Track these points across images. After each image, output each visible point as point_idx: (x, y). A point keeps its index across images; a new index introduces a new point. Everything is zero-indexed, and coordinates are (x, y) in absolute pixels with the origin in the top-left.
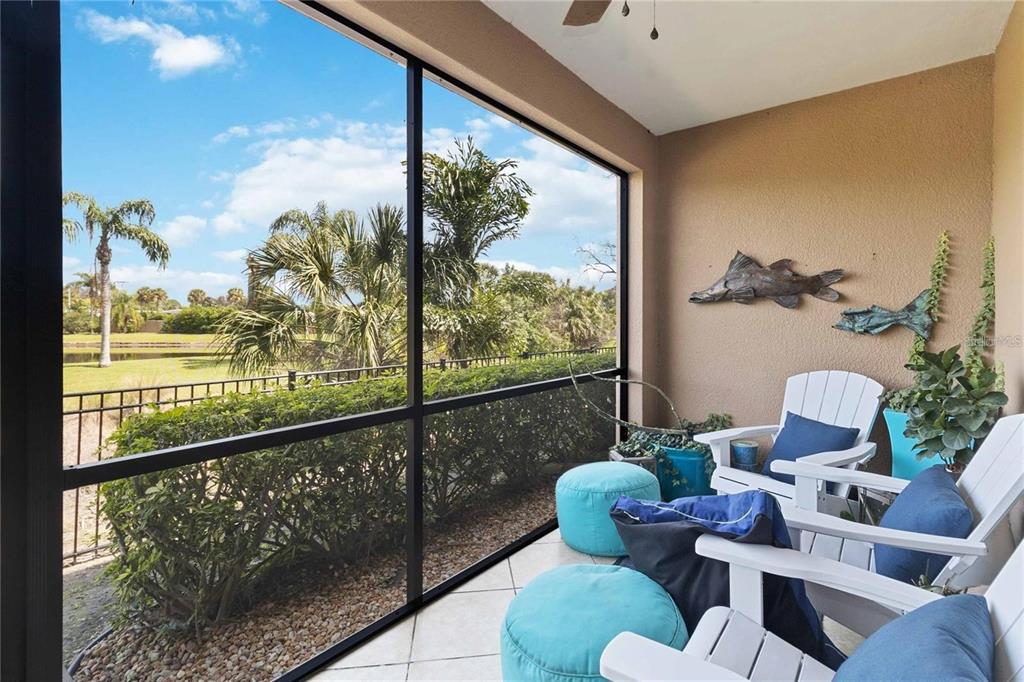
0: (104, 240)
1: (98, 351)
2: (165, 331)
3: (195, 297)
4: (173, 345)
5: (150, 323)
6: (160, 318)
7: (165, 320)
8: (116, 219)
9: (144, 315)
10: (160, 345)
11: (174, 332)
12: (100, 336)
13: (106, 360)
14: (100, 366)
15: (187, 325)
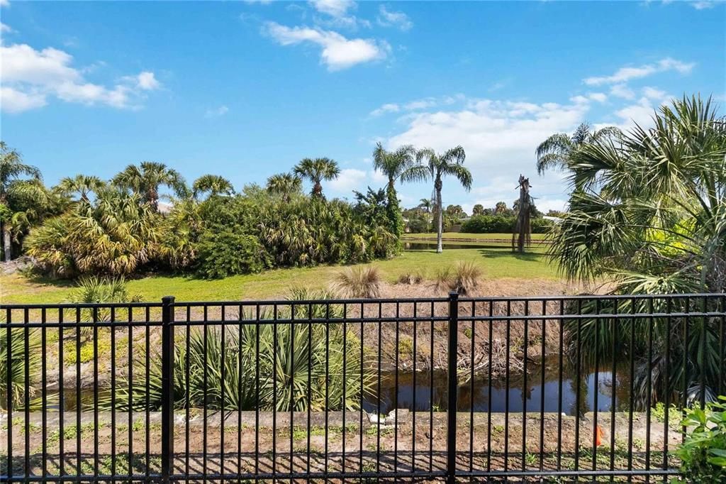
0: (438, 176)
1: (436, 243)
2: (462, 231)
3: (477, 209)
4: (467, 240)
5: (454, 227)
6: (460, 223)
7: (462, 225)
8: (444, 162)
9: (452, 222)
10: (460, 240)
11: (467, 232)
12: (437, 234)
13: (440, 249)
14: (437, 252)
15: (474, 227)
